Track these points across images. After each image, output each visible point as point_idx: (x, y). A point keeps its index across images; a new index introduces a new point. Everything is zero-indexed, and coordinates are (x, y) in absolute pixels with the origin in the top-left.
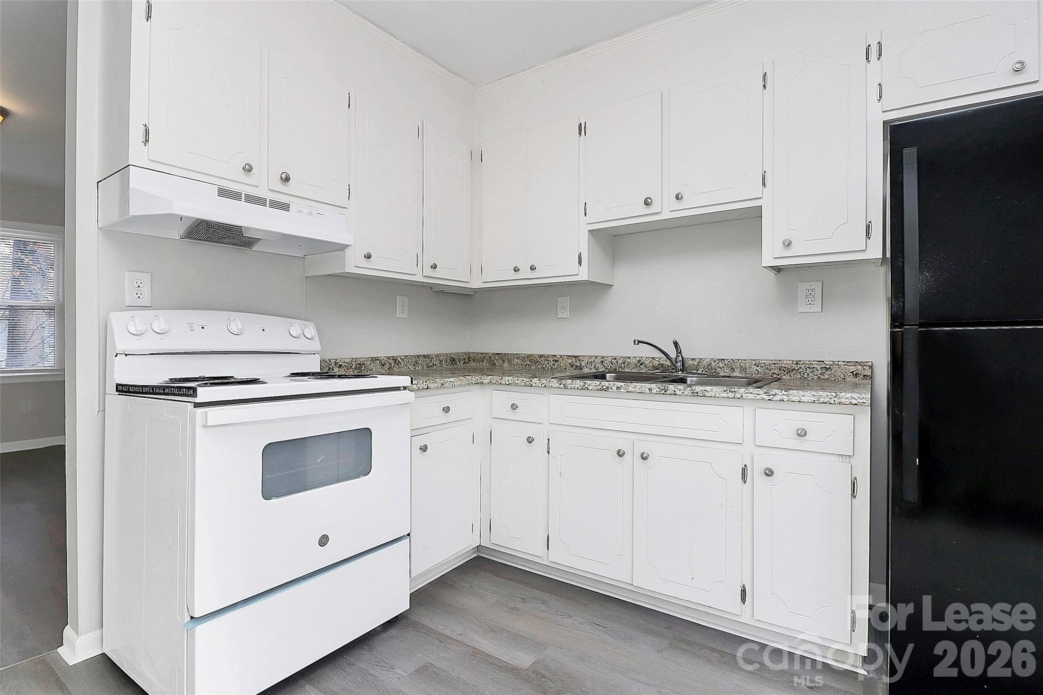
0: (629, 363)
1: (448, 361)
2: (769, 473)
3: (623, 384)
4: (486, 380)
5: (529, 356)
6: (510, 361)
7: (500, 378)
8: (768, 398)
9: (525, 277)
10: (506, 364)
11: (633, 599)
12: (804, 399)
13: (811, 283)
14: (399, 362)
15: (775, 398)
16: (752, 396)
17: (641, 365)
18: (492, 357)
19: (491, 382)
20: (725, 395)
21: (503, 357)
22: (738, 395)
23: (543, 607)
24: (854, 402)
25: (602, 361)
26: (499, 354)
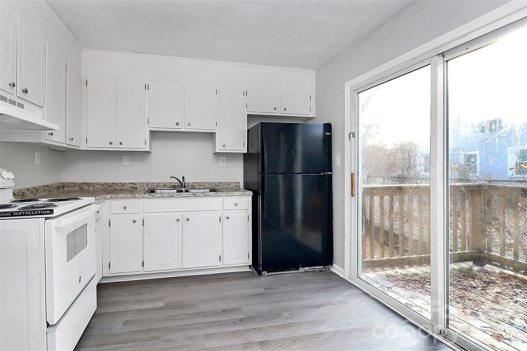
0: (160, 185)
1: (56, 188)
2: (228, 218)
3: (178, 194)
4: (108, 196)
5: (106, 184)
6: (94, 186)
7: (116, 195)
8: (228, 195)
9: (116, 147)
10: (91, 188)
11: (179, 275)
12: (237, 194)
13: (223, 157)
14: (38, 190)
15: (230, 195)
16: (223, 195)
17: (165, 186)
18: (82, 185)
19: (112, 197)
20: (215, 195)
21: (89, 184)
22: (219, 195)
23: (150, 289)
24: (249, 194)
25: (147, 185)
26: (86, 183)
